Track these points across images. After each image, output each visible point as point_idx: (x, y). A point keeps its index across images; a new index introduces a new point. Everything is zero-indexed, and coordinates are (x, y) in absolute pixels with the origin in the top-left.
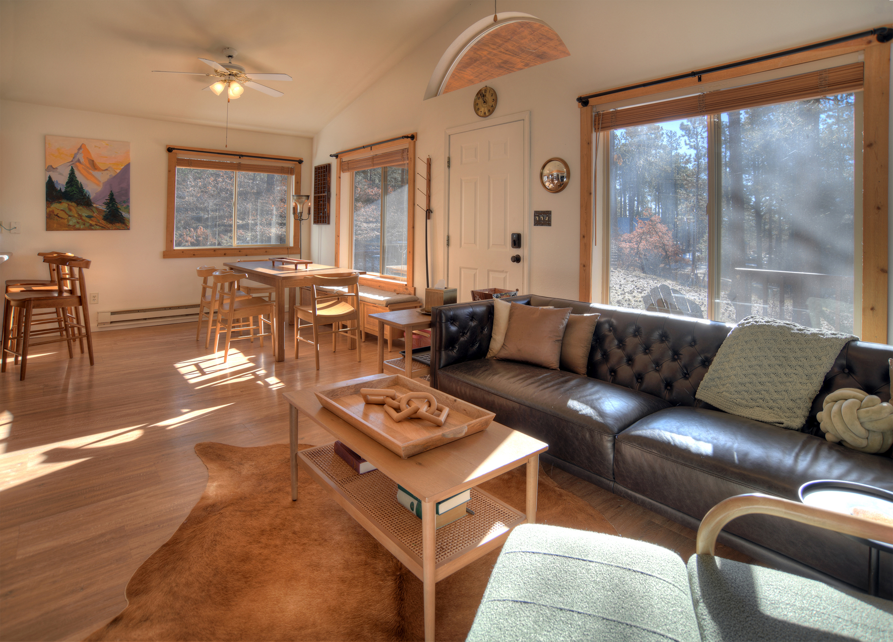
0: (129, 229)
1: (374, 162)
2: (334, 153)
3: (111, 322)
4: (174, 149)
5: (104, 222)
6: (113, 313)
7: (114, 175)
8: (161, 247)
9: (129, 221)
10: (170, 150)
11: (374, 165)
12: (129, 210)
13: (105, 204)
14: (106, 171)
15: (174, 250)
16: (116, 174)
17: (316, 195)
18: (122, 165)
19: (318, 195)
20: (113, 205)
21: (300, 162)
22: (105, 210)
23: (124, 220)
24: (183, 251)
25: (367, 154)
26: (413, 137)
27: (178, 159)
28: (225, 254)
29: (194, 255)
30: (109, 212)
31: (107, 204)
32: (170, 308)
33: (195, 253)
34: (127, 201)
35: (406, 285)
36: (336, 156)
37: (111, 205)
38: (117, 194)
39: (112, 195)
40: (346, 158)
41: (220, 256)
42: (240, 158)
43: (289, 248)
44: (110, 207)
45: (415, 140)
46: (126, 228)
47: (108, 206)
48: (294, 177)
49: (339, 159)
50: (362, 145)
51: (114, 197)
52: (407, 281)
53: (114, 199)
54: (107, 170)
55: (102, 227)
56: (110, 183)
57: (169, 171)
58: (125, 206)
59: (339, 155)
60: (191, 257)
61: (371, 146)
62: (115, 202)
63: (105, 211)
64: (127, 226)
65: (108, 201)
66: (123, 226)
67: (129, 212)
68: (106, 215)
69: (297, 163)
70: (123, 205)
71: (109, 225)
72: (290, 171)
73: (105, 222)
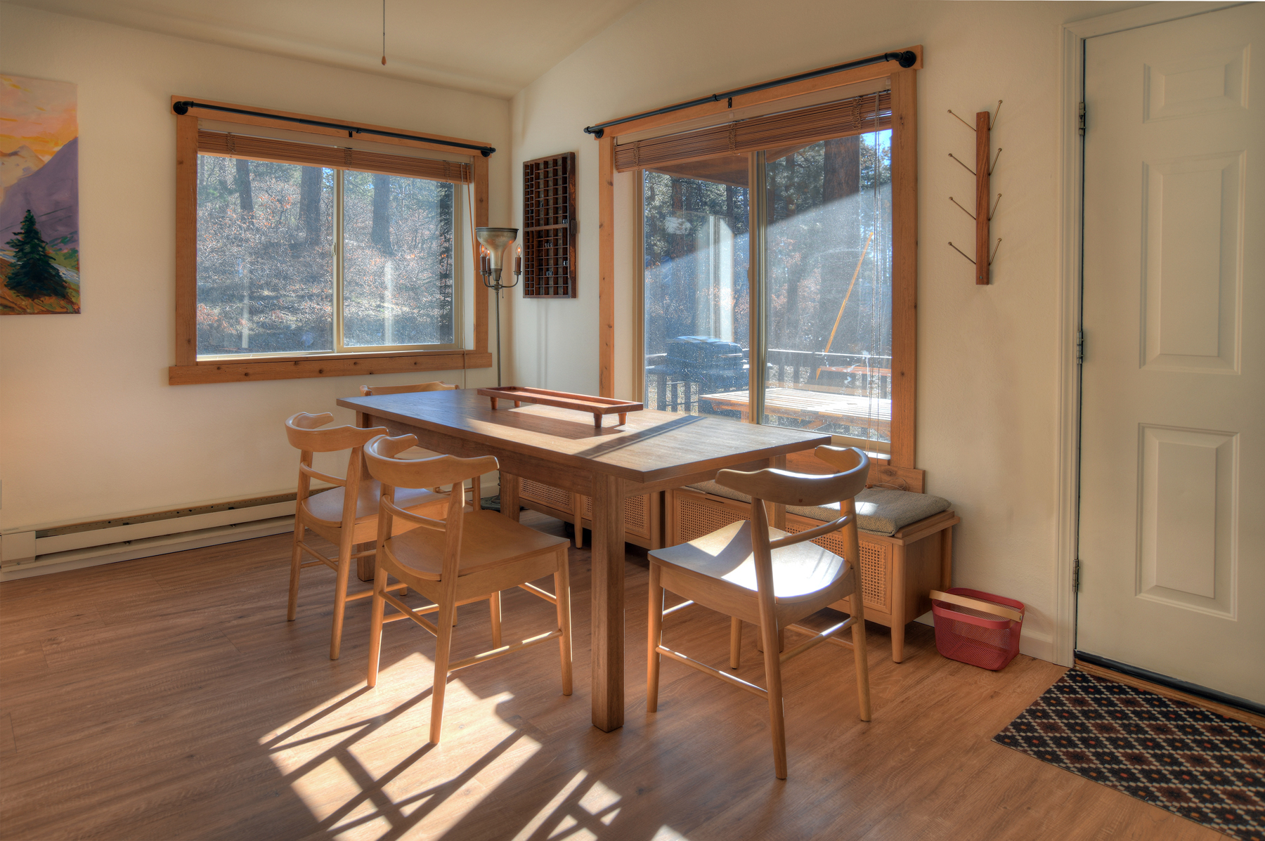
0: (77, 311)
1: (739, 139)
2: (592, 124)
3: (38, 557)
4: (193, 104)
5: (10, 295)
6: (41, 534)
7: (35, 168)
8: (161, 354)
9: (78, 292)
10: (180, 108)
11: (738, 145)
12: (78, 261)
13: (12, 244)
14: (13, 158)
15: (198, 364)
16: (41, 166)
17: (530, 229)
18: (56, 144)
19: (538, 228)
20: (35, 248)
21: (487, 151)
22: (13, 261)
23: (65, 288)
24: (219, 366)
25: (720, 117)
26: (908, 59)
27: (202, 134)
28: (321, 372)
29: (246, 374)
30: (23, 267)
31: (18, 246)
32: (191, 511)
33: (250, 371)
34: (71, 238)
35: (889, 462)
36: (598, 132)
37: (27, 248)
38: (44, 218)
39: (30, 221)
40: (626, 137)
41: (309, 377)
42: (351, 135)
43: (464, 354)
44: (25, 255)
45: (915, 66)
46: (71, 310)
47: (21, 250)
48: (472, 186)
49: (606, 140)
50: (710, 94)
51: (37, 227)
52: (891, 453)
53: (37, 233)
54: (15, 154)
55: (5, 306)
56: (23, 188)
57: (180, 162)
58: (65, 251)
59: (607, 131)
60: (239, 380)
61: (729, 97)
62: (39, 239)
63: (12, 265)
64: (72, 303)
65: (20, 237)
66: (63, 303)
67: (77, 268)
68: (16, 275)
69: (478, 152)
70: (60, 250)
71: (25, 302)
72: (464, 173)
73: (12, 292)
